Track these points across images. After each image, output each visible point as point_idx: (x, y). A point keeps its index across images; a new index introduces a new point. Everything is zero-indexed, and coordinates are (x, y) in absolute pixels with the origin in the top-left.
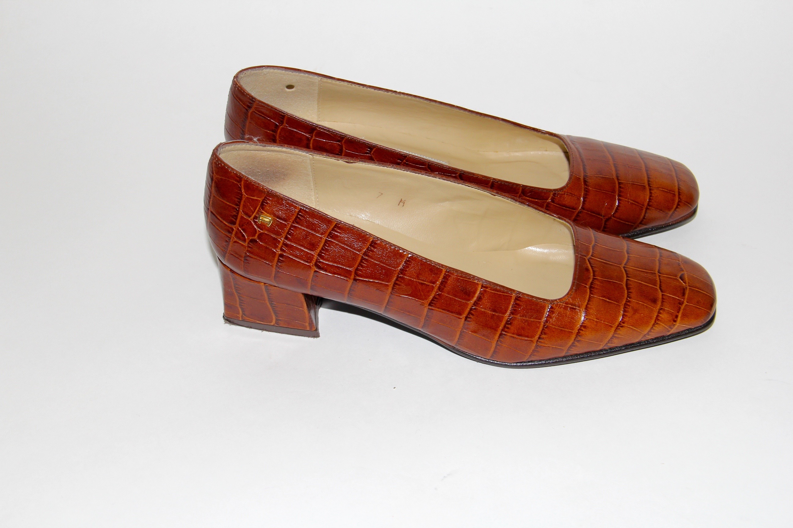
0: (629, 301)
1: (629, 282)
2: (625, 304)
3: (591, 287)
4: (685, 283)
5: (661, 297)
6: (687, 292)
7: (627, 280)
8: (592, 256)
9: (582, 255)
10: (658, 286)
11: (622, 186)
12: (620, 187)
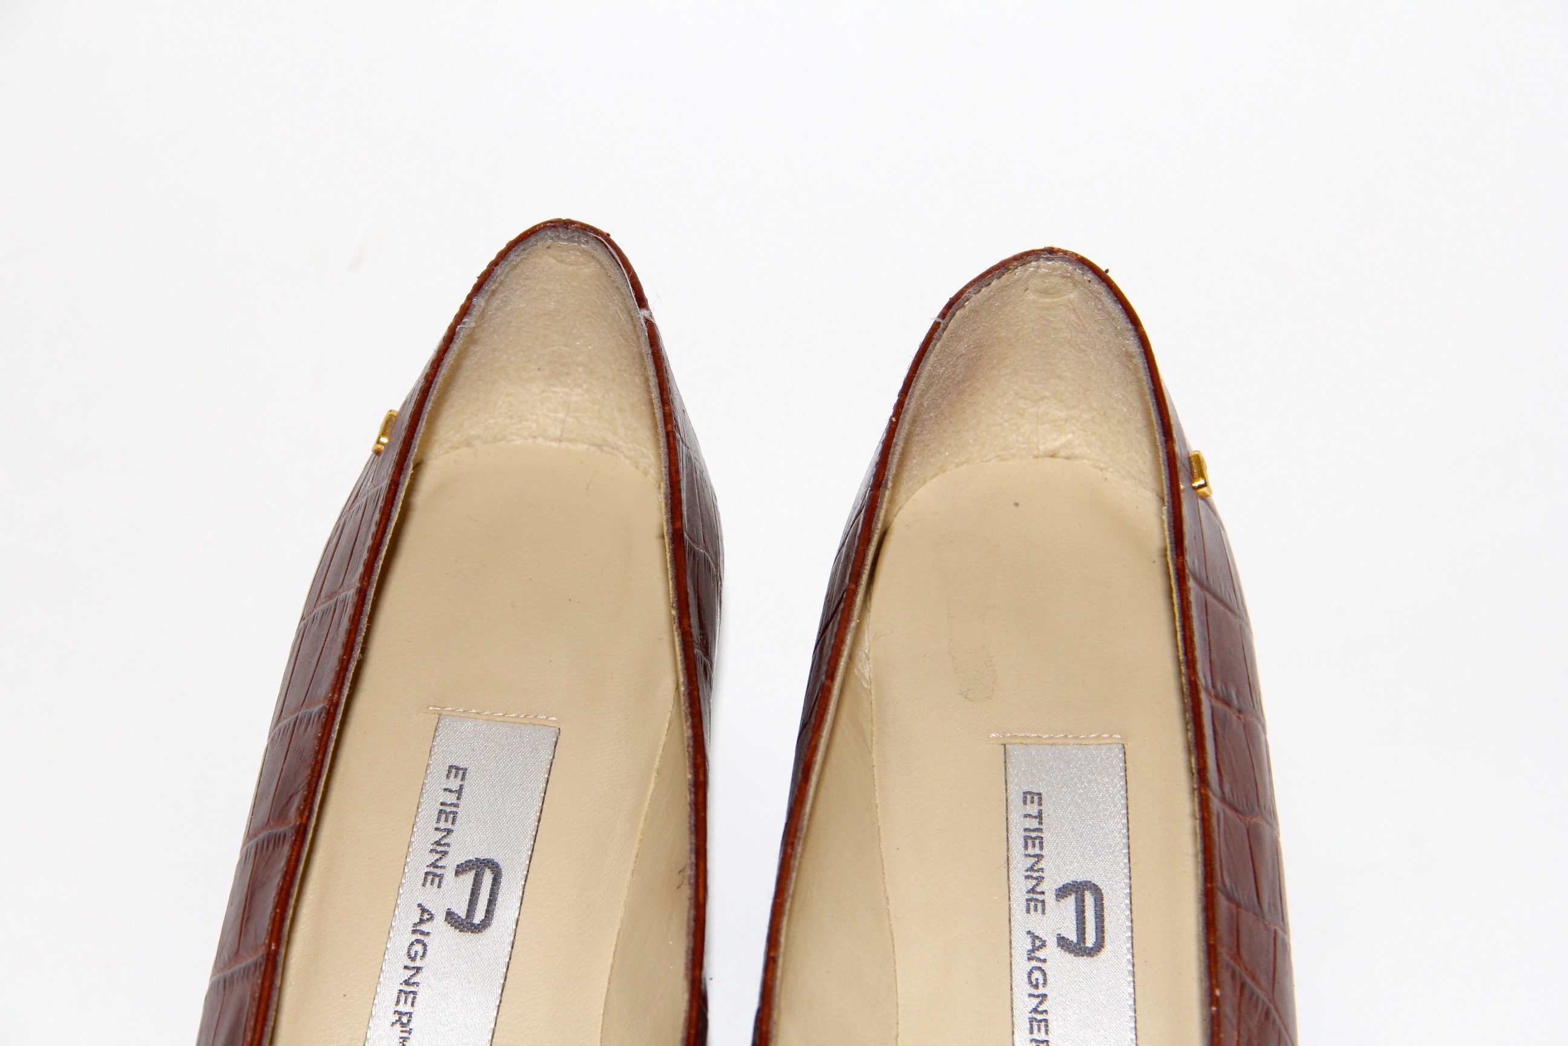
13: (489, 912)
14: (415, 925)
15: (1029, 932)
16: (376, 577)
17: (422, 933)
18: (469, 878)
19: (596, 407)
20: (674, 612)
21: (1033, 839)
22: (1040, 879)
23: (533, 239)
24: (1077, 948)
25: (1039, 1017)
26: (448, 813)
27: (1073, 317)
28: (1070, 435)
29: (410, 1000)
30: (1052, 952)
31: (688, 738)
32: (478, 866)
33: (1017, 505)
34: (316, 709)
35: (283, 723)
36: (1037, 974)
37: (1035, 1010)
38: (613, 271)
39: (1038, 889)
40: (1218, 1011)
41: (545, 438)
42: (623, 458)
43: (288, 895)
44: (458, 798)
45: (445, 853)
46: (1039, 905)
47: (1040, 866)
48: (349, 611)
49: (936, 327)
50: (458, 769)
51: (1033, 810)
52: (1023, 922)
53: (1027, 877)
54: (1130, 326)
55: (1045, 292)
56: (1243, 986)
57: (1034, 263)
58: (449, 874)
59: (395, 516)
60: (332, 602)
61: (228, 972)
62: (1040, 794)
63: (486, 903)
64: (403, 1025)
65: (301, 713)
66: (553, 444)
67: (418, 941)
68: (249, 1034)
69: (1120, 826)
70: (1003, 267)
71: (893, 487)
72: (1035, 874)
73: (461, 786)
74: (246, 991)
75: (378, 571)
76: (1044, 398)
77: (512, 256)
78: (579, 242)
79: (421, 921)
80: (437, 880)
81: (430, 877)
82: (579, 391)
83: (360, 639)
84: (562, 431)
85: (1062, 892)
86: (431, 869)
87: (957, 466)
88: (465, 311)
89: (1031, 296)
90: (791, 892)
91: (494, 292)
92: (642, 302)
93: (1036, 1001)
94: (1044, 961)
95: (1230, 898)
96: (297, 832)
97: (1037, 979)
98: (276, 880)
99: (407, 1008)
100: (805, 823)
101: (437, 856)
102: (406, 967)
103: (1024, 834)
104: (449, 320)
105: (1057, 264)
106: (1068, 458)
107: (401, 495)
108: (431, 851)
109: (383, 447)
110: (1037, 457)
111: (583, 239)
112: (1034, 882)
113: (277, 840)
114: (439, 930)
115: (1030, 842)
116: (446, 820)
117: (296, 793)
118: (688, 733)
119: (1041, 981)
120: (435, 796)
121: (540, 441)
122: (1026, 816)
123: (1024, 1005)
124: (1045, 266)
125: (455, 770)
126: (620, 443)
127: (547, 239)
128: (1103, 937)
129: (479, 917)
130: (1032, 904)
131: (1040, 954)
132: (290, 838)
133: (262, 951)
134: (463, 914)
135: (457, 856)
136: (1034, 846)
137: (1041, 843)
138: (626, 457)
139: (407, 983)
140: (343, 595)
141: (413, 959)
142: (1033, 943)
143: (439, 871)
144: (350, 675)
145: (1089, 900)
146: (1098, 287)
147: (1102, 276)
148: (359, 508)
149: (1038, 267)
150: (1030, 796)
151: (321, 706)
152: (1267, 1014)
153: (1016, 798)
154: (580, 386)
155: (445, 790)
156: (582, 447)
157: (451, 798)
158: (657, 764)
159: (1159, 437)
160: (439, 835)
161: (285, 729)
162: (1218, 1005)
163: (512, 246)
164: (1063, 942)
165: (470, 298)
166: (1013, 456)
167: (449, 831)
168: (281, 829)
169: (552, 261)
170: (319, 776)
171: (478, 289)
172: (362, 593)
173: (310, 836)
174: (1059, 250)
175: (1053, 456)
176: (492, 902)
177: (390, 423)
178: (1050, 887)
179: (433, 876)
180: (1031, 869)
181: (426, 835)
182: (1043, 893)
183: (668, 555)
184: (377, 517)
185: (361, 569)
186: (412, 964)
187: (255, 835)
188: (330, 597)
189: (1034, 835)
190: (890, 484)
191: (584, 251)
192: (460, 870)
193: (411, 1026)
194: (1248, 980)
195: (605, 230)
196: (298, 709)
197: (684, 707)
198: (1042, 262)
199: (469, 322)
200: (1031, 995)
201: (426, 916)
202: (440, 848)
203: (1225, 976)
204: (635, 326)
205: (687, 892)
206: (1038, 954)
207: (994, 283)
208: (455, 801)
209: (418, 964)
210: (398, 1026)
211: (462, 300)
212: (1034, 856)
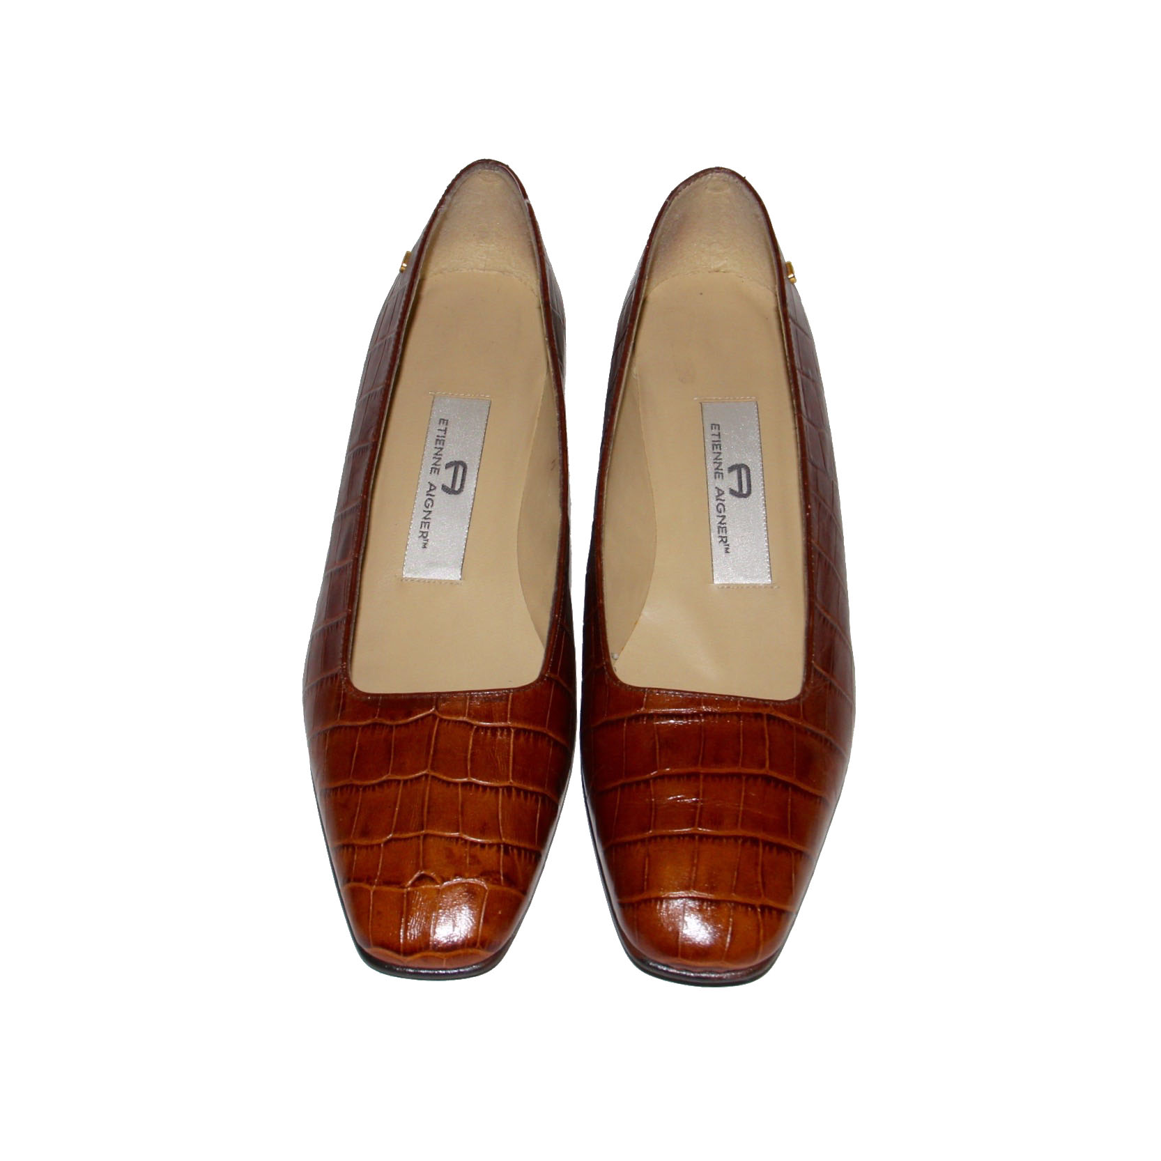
0: (358, 790)
1: (394, 784)
2: (352, 786)
3: (374, 725)
4: (413, 885)
5: (375, 842)
6: (393, 889)
7: (399, 781)
8: (441, 720)
9: (437, 702)
10: (397, 836)
11: (642, 786)
12: (638, 783)
13: (462, 486)
14: (428, 492)
15: (716, 488)
16: (405, 327)
17: (431, 495)
18: (452, 470)
19: (501, 253)
20: (547, 339)
21: (717, 445)
22: (720, 463)
23: (472, 169)
24: (738, 494)
25: (722, 526)
26: (440, 441)
27: (728, 202)
28: (725, 261)
29: (427, 526)
30: (727, 495)
31: (556, 397)
32: (456, 465)
33: (701, 294)
34: (379, 389)
35: (364, 397)
36: (721, 507)
37: (720, 523)
38: (511, 183)
39: (720, 468)
40: (810, 515)
41: (478, 269)
42: (514, 277)
43: (371, 474)
44: (445, 433)
45: (440, 459)
46: (721, 475)
47: (720, 457)
48: (393, 343)
49: (665, 204)
50: (444, 420)
51: (716, 432)
52: (714, 483)
53: (715, 463)
54: (757, 202)
55: (715, 189)
56: (820, 504)
57: (710, 174)
58: (442, 468)
59: (413, 299)
60: (384, 340)
61: (343, 512)
62: (719, 425)
63: (460, 481)
64: (424, 537)
65: (372, 392)
66: (481, 272)
67: (429, 499)
68: (356, 538)
69: (757, 439)
70: (697, 176)
71: (649, 279)
72: (718, 461)
73: (446, 429)
74: (353, 519)
75: (406, 323)
76: (713, 243)
77: (463, 176)
78: (494, 170)
79: (430, 490)
80: (437, 471)
81: (433, 470)
82: (493, 245)
83: (399, 355)
84: (485, 265)
85: (731, 469)
86: (434, 466)
87: (673, 276)
88: (442, 202)
89: (708, 192)
90: (608, 465)
91: (455, 194)
92: (525, 196)
93: (721, 519)
94: (724, 500)
95: (813, 464)
96: (373, 446)
97: (721, 508)
98: (364, 468)
99: (426, 530)
100: (614, 433)
101: (437, 460)
102: (424, 511)
103: (712, 443)
104: (434, 206)
105: (722, 174)
106: (724, 272)
107: (415, 288)
108: (434, 458)
109: (404, 269)
110: (709, 272)
111: (496, 168)
112: (718, 465)
113: (363, 451)
114: (439, 495)
115: (715, 447)
116: (440, 444)
117: (371, 428)
118: (556, 394)
119: (722, 509)
120: (435, 431)
121: (475, 270)
122: (713, 435)
123: (715, 520)
124: (716, 175)
125: (442, 421)
126: (513, 270)
127: (479, 169)
128: (751, 489)
129: (457, 487)
130: (717, 475)
131: (722, 497)
132: (370, 448)
133: (359, 500)
134: (450, 486)
135: (446, 460)
136: (717, 448)
137: (720, 447)
138: (516, 277)
139: (425, 518)
140: (389, 337)
141: (427, 507)
142: (718, 492)
143: (438, 467)
144: (395, 372)
145: (743, 472)
146: (741, 185)
147: (743, 180)
148: (394, 298)
149: (712, 176)
150: (713, 426)
151: (382, 387)
152: (831, 517)
153: (707, 426)
154: (493, 243)
155: (439, 430)
156: (495, 273)
157: (441, 434)
158: (538, 416)
159: (772, 253)
160: (436, 451)
161: (364, 400)
162: (809, 512)
163: (463, 172)
164: (732, 492)
165: (444, 196)
166: (699, 272)
167: (441, 449)
168: (365, 445)
169: (481, 180)
170: (383, 418)
171: (447, 192)
172: (399, 334)
173: (379, 447)
174: (722, 168)
175: (717, 271)
176: (463, 480)
177: (407, 257)
178: (724, 467)
179: (435, 470)
180: (716, 459)
181: (431, 449)
182: (722, 470)
183: (543, 313)
184: (404, 299)
185: (397, 323)
186: (427, 510)
187: (352, 449)
188: (382, 338)
189: (717, 443)
190: (647, 277)
191: (496, 174)
192: (447, 466)
193: (428, 538)
194: (822, 502)
195: (506, 164)
196: (370, 390)
197: (553, 383)
198: (714, 174)
199: (444, 207)
200: (718, 516)
201: (432, 488)
202: (438, 456)
203: (812, 500)
204: (522, 208)
205: (559, 467)
206: (720, 497)
207: (692, 184)
208: (444, 435)
209: (430, 509)
210: (422, 538)
211: (440, 197)
212: (718, 453)
